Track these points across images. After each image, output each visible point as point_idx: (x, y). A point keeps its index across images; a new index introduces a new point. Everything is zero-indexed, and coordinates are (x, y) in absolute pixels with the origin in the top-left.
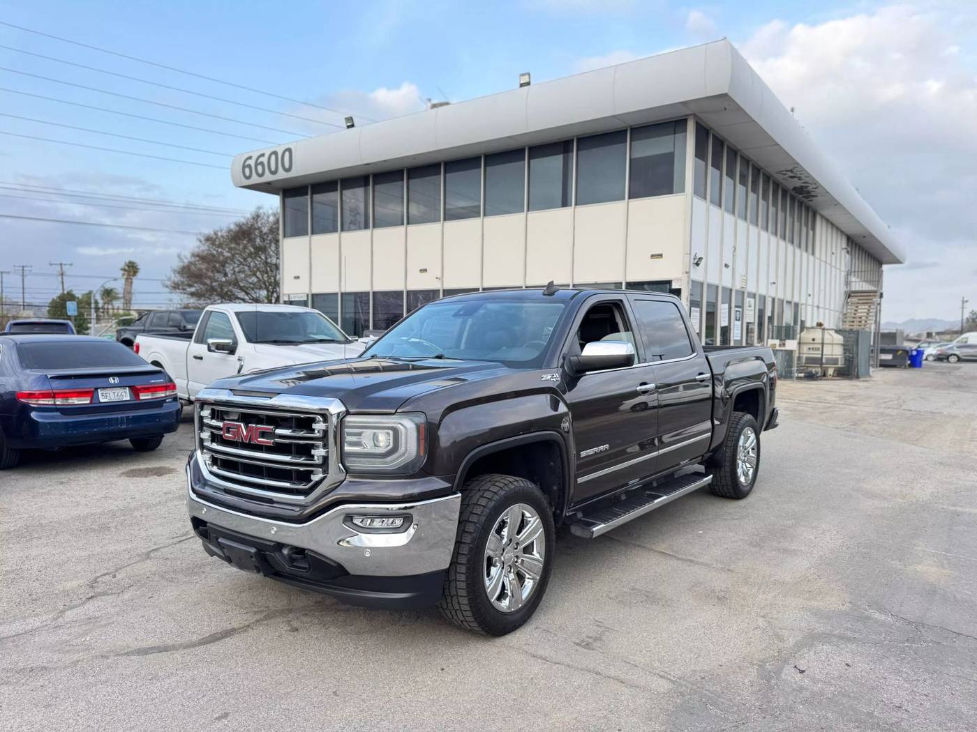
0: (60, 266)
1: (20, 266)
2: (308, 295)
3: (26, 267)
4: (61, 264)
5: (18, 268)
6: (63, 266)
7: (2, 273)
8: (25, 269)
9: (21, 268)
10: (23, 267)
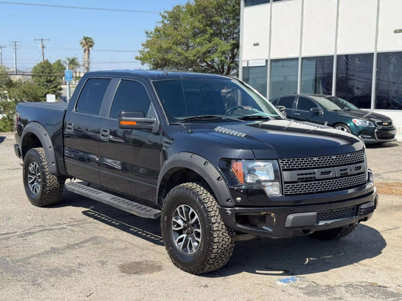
0: (41, 41)
1: (13, 42)
2: (267, 61)
3: (17, 42)
4: (42, 40)
5: (11, 44)
6: (43, 41)
7: (1, 47)
8: (17, 44)
9: (14, 44)
10: (15, 42)
